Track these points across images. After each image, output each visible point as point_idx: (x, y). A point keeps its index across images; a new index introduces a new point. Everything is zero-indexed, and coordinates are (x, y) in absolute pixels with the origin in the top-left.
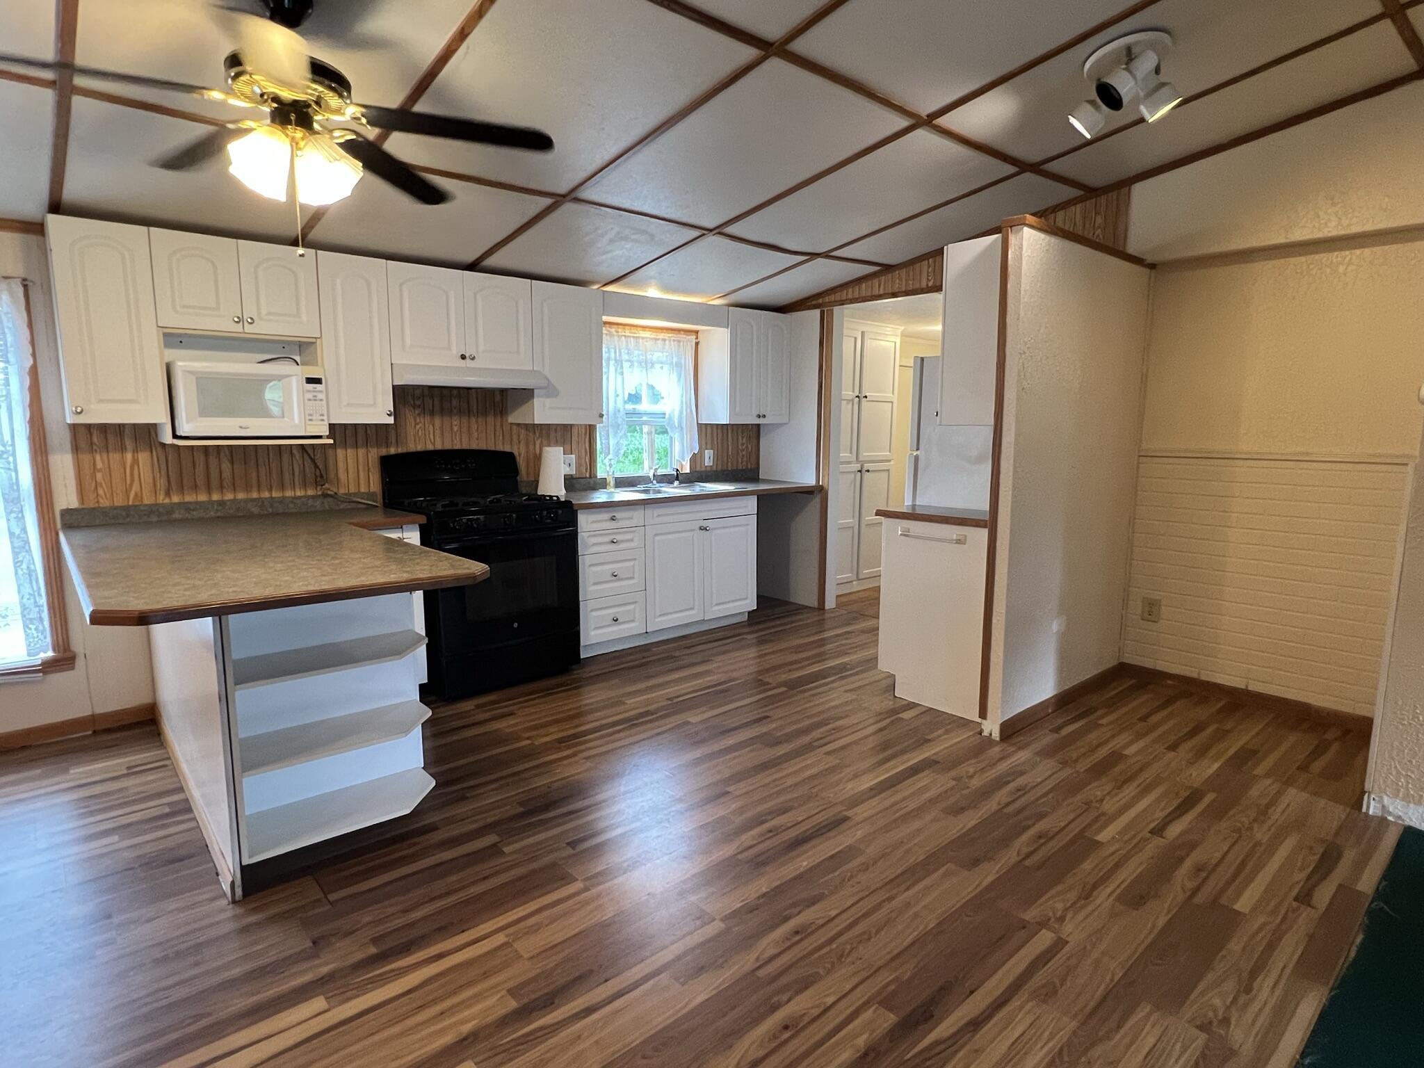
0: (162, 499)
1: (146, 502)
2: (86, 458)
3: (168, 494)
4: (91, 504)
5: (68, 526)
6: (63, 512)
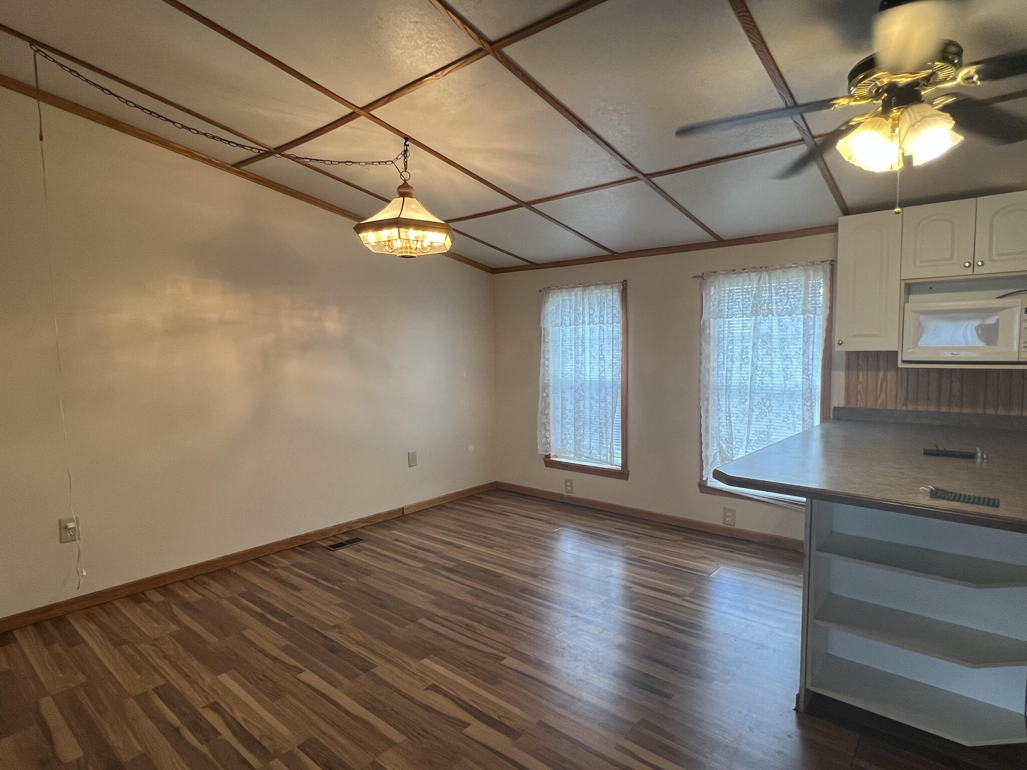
0: (900, 406)
1: (889, 407)
2: (853, 374)
3: (905, 404)
4: (852, 405)
5: (837, 419)
6: (835, 408)
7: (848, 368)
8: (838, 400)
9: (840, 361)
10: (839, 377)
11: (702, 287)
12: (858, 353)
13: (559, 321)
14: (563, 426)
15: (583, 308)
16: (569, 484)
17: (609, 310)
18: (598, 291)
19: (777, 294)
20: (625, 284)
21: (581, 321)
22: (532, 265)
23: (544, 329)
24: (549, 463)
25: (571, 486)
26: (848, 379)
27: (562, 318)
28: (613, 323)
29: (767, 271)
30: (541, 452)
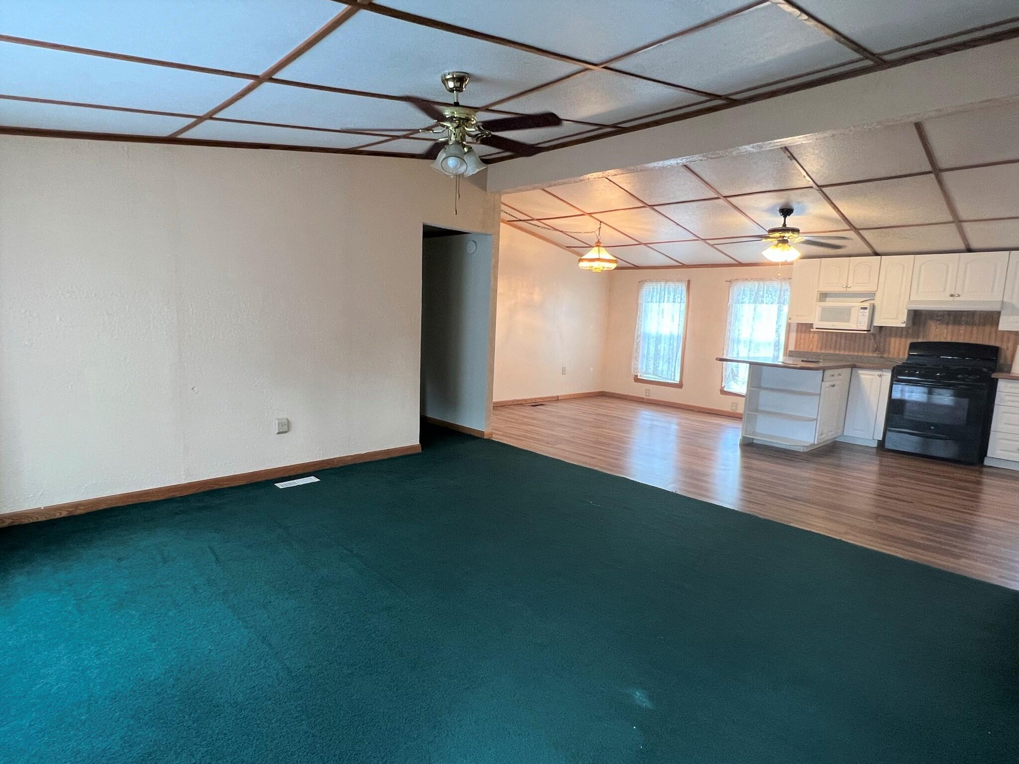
0: (819, 351)
1: (814, 351)
2: (799, 334)
3: (821, 349)
4: (798, 350)
5: (790, 356)
6: (789, 351)
7: (797, 331)
8: (792, 348)
9: (794, 328)
10: (793, 335)
11: (729, 287)
12: (802, 324)
13: (649, 300)
14: (647, 359)
15: (665, 294)
16: (647, 392)
17: (679, 296)
18: (673, 284)
19: (767, 293)
20: (689, 282)
21: (662, 301)
22: (637, 267)
23: (640, 304)
24: (637, 379)
25: (649, 393)
26: (797, 336)
27: (652, 299)
28: (681, 303)
29: (763, 281)
30: (633, 373)
